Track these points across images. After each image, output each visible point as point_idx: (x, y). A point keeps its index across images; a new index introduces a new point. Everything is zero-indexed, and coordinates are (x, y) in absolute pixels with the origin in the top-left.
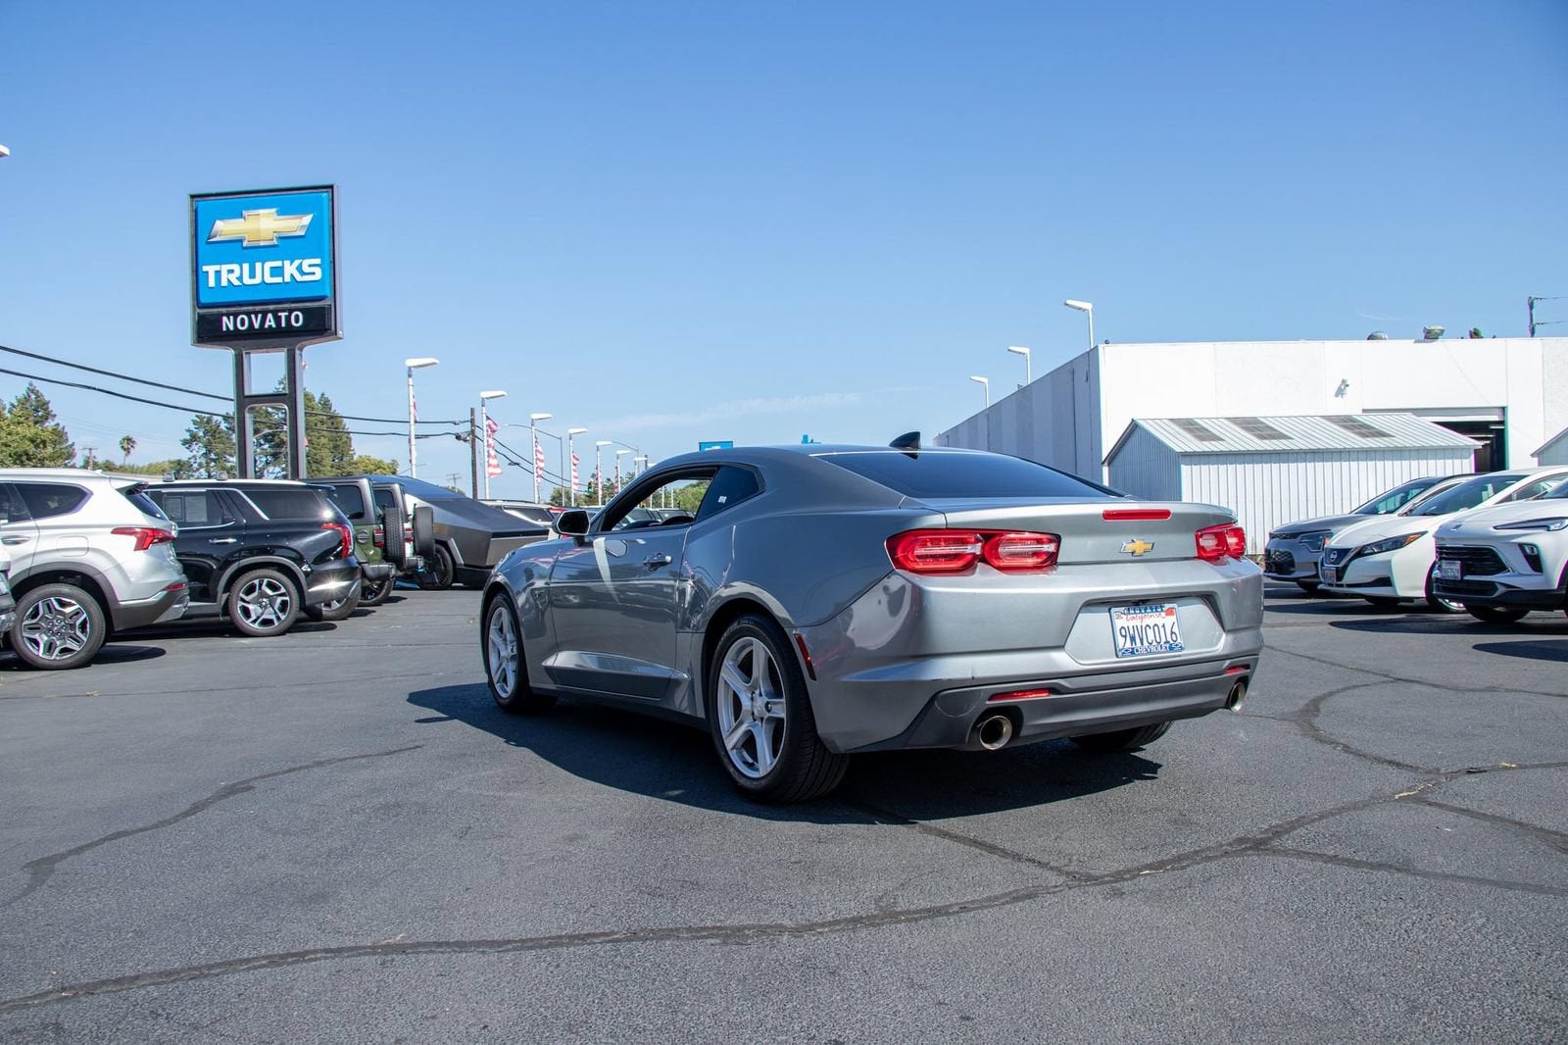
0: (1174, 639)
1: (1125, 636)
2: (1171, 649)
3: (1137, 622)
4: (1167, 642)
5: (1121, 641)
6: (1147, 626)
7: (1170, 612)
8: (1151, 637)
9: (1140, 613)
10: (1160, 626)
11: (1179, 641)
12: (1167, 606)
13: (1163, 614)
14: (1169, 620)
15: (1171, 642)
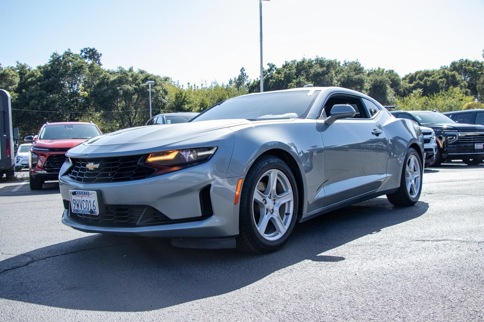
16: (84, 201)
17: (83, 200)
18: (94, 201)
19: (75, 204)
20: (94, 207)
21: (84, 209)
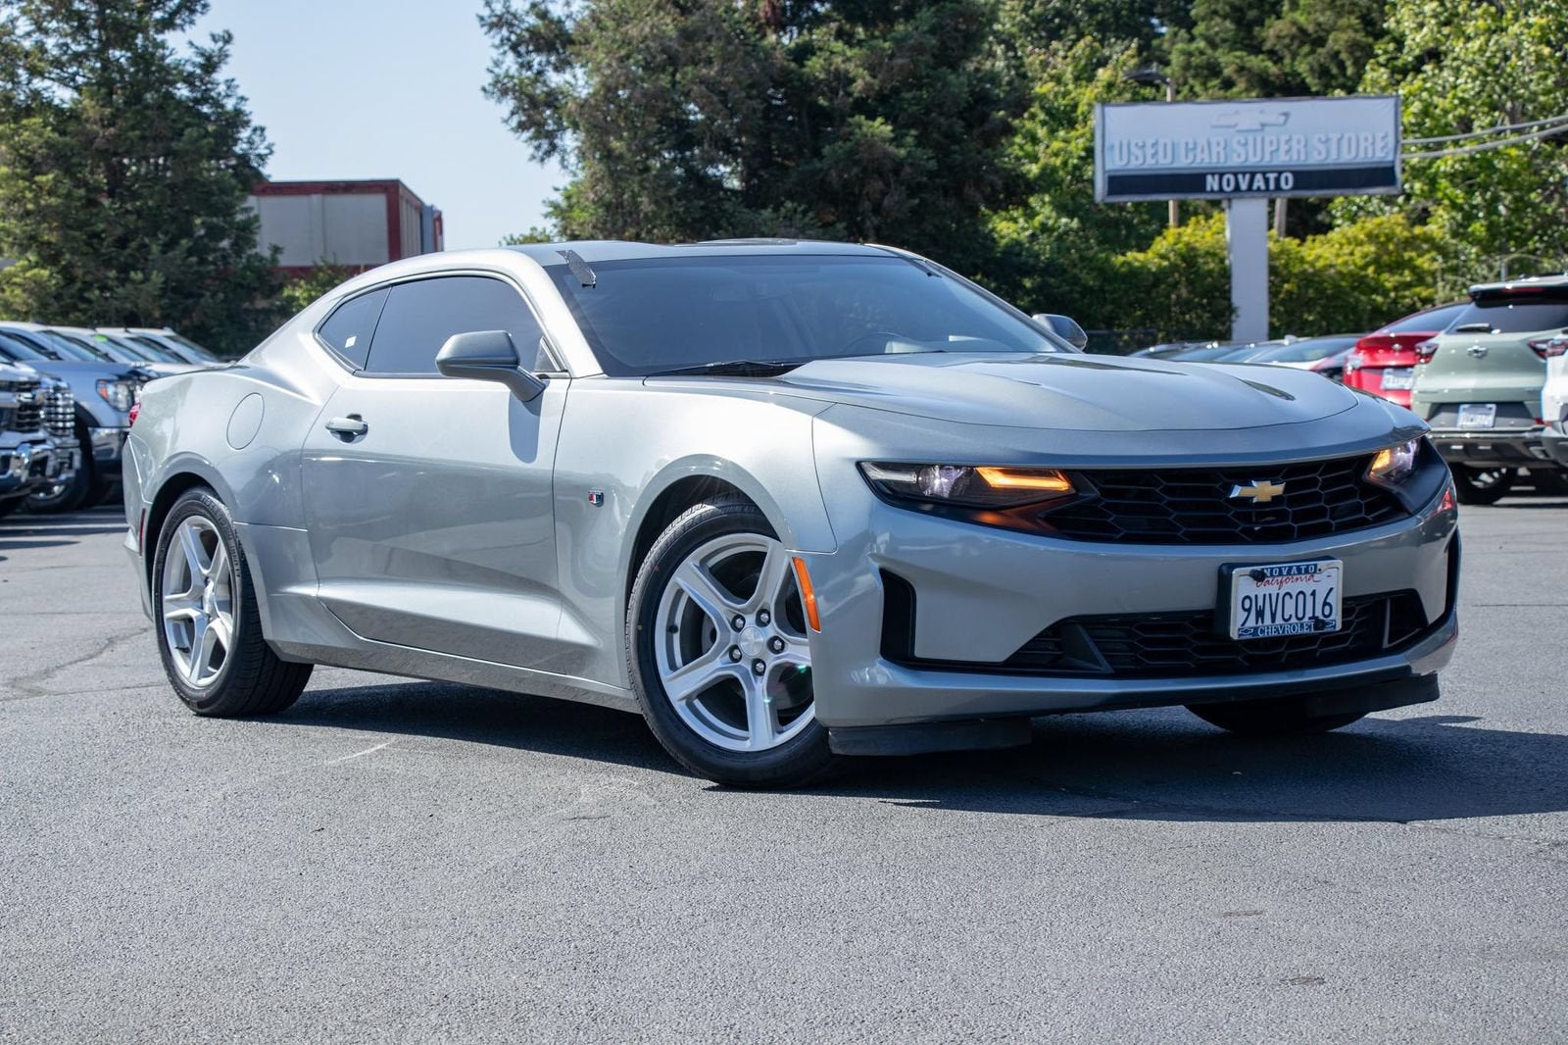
16: (1287, 597)
17: (1288, 594)
18: (1331, 589)
19: (1249, 611)
20: (1327, 608)
21: (1282, 622)
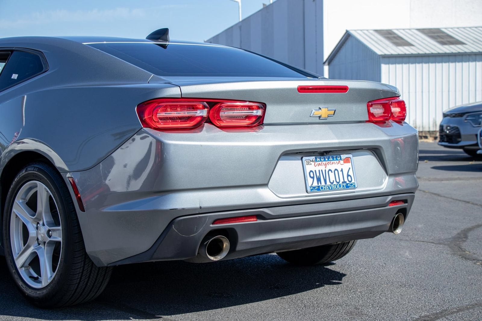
0: (350, 180)
1: (313, 178)
2: (347, 187)
3: (322, 168)
4: (344, 182)
5: (310, 181)
6: (330, 170)
7: (347, 160)
8: (332, 179)
9: (325, 160)
10: (339, 170)
11: (353, 181)
12: (344, 156)
13: (342, 162)
14: (346, 167)
15: (348, 182)
